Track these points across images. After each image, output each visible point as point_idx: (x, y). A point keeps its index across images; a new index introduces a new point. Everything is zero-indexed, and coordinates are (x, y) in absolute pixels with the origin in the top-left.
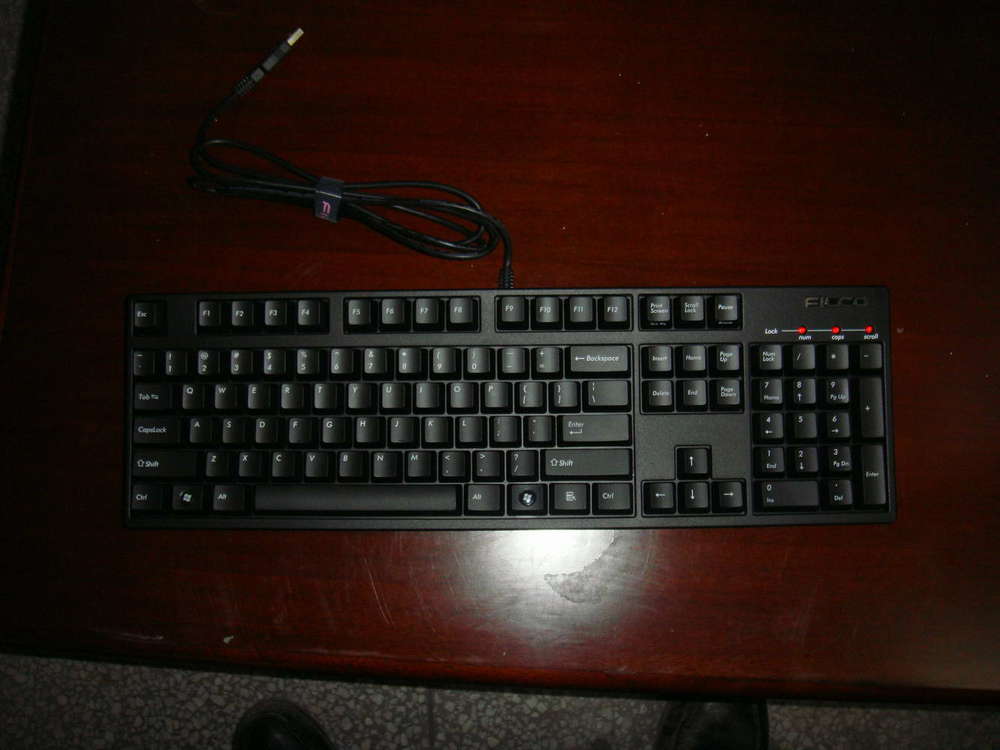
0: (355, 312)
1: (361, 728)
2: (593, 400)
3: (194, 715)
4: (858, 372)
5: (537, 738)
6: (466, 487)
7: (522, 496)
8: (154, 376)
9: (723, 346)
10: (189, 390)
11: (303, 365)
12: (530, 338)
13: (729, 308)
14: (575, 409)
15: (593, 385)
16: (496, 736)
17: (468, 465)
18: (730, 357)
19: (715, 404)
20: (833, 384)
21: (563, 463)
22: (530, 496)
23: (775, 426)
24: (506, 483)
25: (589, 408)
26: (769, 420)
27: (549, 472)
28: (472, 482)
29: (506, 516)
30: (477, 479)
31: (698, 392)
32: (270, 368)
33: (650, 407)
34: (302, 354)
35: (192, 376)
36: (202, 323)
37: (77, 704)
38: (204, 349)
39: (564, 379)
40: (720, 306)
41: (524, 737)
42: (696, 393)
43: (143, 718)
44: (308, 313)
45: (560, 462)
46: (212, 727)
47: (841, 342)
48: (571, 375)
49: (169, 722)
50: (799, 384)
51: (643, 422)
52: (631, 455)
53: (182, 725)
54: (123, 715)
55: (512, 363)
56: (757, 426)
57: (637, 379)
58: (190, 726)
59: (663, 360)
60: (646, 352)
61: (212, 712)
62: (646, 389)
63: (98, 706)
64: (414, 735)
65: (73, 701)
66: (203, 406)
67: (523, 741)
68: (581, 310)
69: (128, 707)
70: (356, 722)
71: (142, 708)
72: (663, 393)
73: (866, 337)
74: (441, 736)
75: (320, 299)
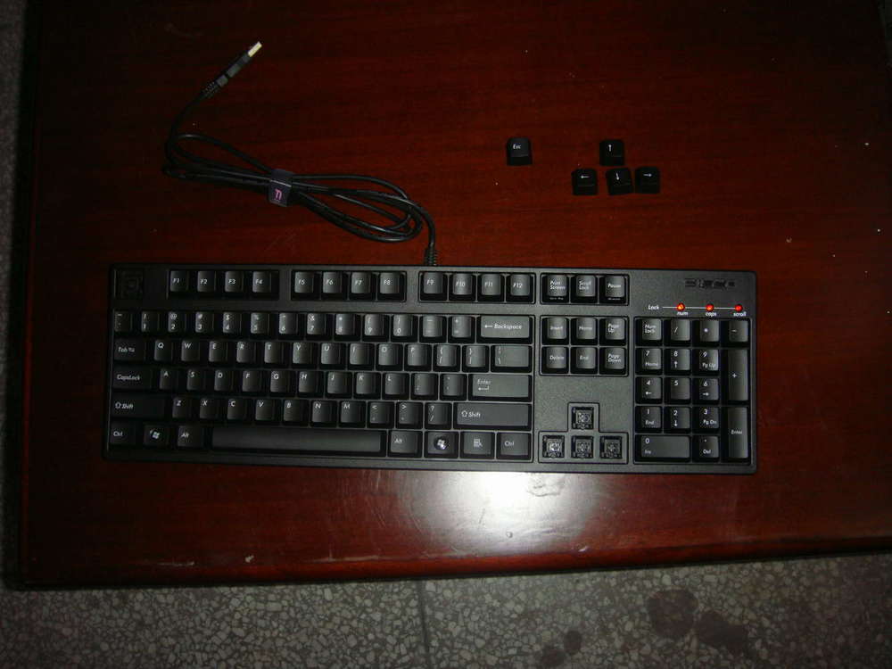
0: (300, 282)
1: (365, 643)
2: (499, 362)
3: (219, 647)
4: (728, 344)
5: (518, 636)
6: (390, 432)
7: (436, 442)
8: (131, 334)
9: (610, 318)
10: (160, 345)
11: (256, 326)
12: (447, 308)
13: (616, 287)
14: (483, 369)
15: (500, 348)
16: (482, 638)
17: (391, 414)
18: (616, 329)
19: (603, 368)
20: (705, 354)
21: (471, 415)
22: (443, 442)
23: (654, 388)
24: (424, 430)
25: (496, 369)
26: (649, 383)
27: (459, 422)
28: (395, 428)
29: (423, 458)
30: (400, 426)
31: (588, 358)
32: (228, 328)
33: (547, 369)
34: (255, 317)
35: (162, 333)
36: (172, 289)
37: (118, 649)
38: (174, 311)
39: (476, 344)
40: (609, 285)
41: (507, 636)
42: (587, 358)
43: (176, 655)
44: (261, 282)
45: (468, 414)
46: (236, 655)
47: (714, 318)
48: (481, 340)
49: (198, 655)
50: (676, 353)
51: (541, 381)
52: (531, 410)
53: (210, 656)
54: (159, 654)
55: (430, 328)
56: (639, 387)
57: (538, 345)
58: (217, 657)
59: (558, 330)
60: (546, 323)
61: (235, 643)
62: (545, 354)
63: (136, 648)
64: (411, 644)
65: (114, 646)
66: (171, 360)
67: (506, 640)
68: (490, 286)
69: (162, 646)
70: (361, 638)
71: (174, 646)
72: (558, 358)
73: (735, 315)
74: (434, 643)
75: (270, 271)
